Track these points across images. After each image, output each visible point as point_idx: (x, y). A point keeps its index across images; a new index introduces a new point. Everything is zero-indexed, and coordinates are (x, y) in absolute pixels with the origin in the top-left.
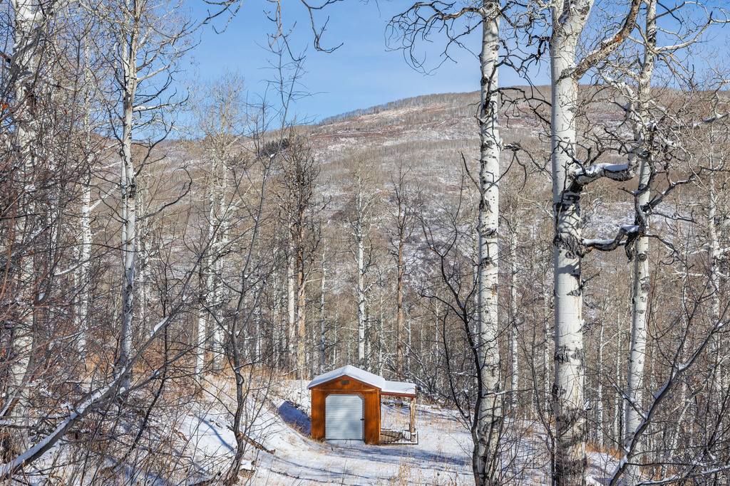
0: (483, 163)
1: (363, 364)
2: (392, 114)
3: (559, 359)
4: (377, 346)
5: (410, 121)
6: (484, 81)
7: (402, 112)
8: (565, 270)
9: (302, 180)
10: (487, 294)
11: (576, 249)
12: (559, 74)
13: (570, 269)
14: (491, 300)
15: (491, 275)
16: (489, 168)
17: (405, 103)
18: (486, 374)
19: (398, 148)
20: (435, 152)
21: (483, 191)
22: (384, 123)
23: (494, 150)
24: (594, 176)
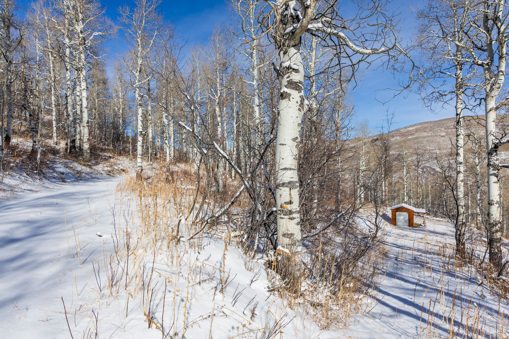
0: (457, 141)
1: (406, 203)
2: (411, 129)
3: (490, 204)
4: (410, 198)
5: (417, 131)
6: (457, 114)
7: (414, 128)
8: (492, 175)
9: (386, 149)
10: (459, 183)
11: (496, 167)
12: (488, 109)
13: (494, 174)
14: (461, 184)
15: (461, 177)
16: (459, 142)
17: (415, 125)
18: (460, 208)
19: (413, 139)
20: (425, 139)
21: (457, 150)
22: (408, 131)
23: (462, 137)
24: (504, 143)
